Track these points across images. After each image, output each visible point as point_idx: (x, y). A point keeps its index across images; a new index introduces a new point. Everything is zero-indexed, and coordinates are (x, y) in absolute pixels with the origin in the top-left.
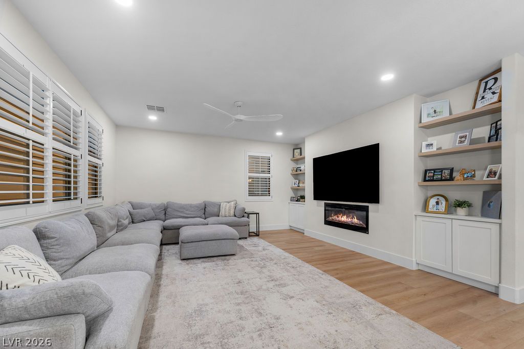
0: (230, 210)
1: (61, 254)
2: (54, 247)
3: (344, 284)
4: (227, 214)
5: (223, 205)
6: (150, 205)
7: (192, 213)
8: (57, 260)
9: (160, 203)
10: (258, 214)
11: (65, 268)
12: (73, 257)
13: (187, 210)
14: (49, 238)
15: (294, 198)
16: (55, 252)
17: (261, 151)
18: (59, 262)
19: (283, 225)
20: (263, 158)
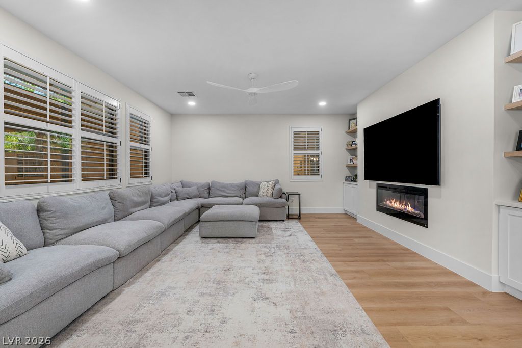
0: (267, 190)
1: (56, 224)
2: (50, 219)
3: (351, 294)
4: (265, 194)
5: (262, 185)
6: (197, 184)
7: (233, 192)
8: (52, 230)
9: (205, 182)
10: (299, 195)
11: (60, 237)
12: (68, 229)
13: (228, 190)
14: (46, 211)
15: (349, 177)
16: (50, 223)
17: (307, 126)
18: (54, 231)
19: (336, 208)
20: (310, 133)
